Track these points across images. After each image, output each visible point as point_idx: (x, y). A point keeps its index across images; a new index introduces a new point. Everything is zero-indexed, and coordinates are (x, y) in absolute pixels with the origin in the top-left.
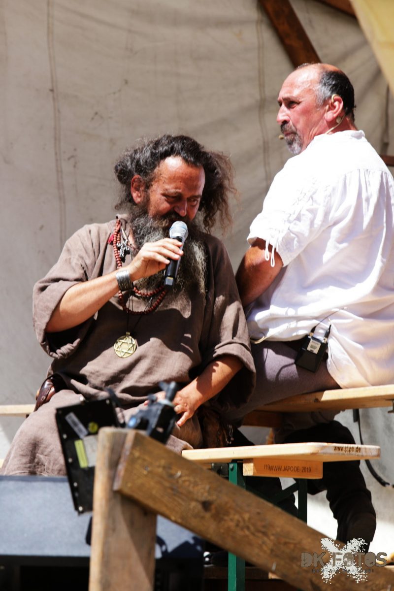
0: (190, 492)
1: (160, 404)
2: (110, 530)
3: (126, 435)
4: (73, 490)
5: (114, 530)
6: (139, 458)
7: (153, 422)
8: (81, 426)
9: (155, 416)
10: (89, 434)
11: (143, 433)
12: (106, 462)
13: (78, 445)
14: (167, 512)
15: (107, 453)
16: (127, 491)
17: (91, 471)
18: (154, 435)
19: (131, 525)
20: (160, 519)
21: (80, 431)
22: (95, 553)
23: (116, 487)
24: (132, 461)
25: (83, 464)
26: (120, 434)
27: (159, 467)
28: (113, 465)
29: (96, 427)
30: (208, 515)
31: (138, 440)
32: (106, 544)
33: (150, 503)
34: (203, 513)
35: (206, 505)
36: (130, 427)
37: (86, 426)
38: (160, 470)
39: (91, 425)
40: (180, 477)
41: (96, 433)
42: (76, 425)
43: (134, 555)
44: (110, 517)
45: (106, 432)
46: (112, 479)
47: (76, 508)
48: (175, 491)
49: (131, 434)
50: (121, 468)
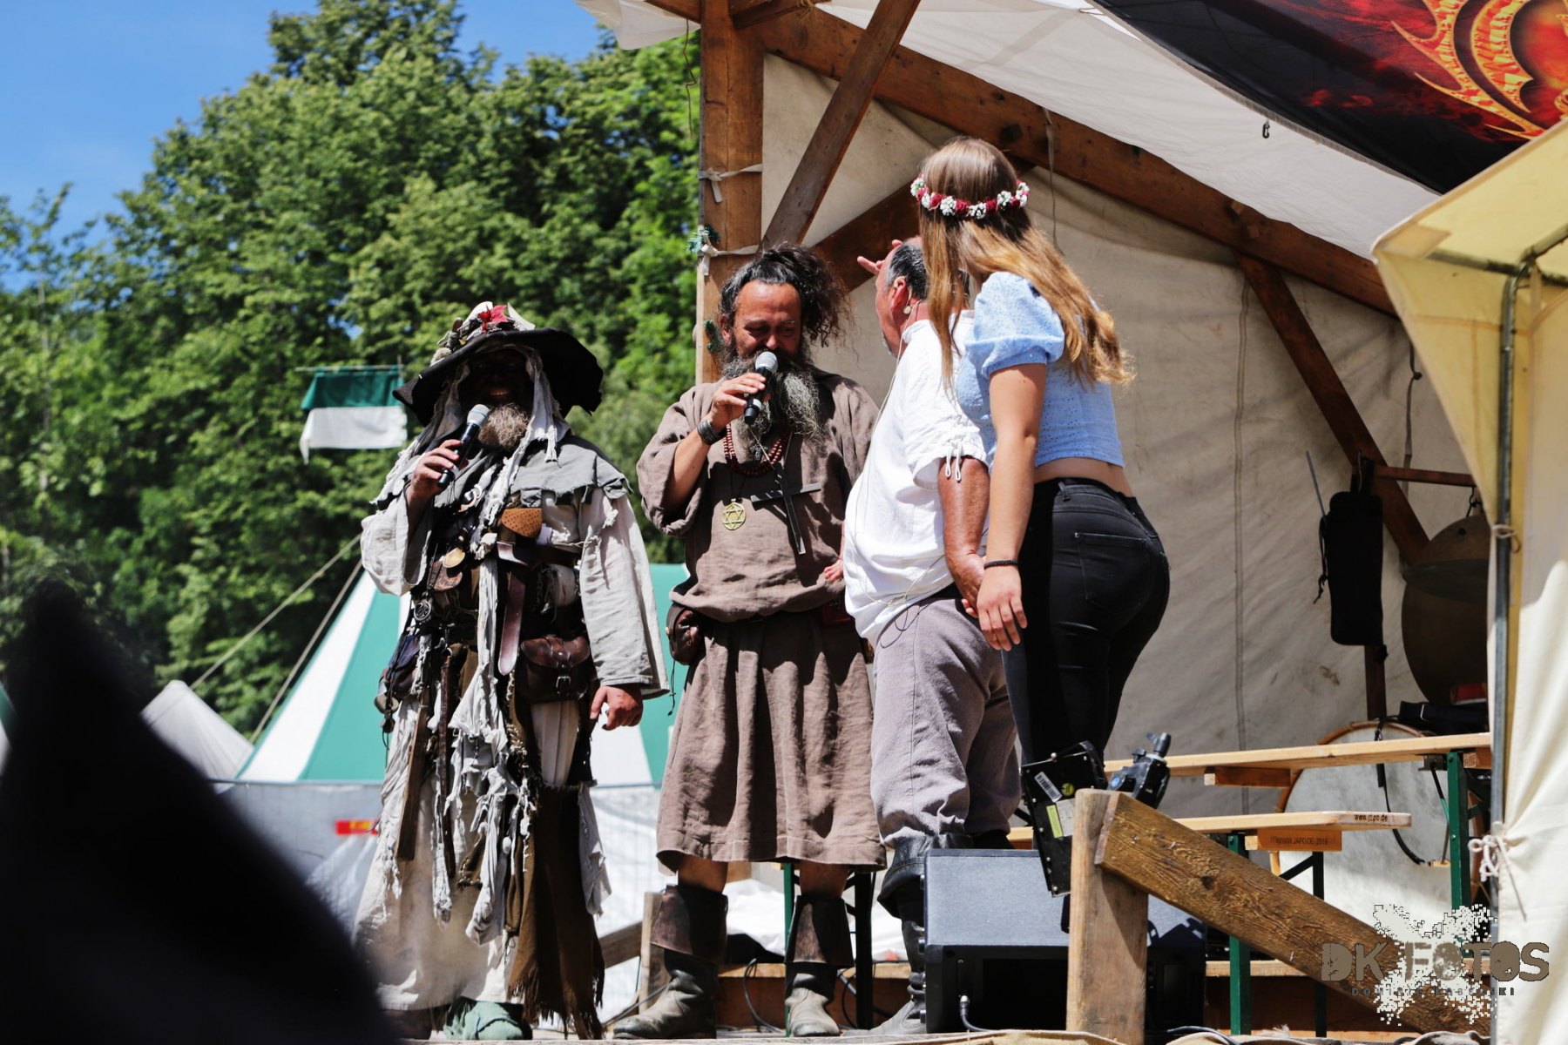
0: (1187, 866)
1: (1149, 759)
2: (1092, 913)
3: (1108, 797)
4: (1045, 865)
5: (1096, 913)
6: (1124, 825)
7: (1141, 781)
8: (1053, 788)
9: (1143, 774)
10: (1064, 798)
11: (1129, 794)
12: (1085, 829)
13: (1051, 810)
14: (1161, 891)
15: (1086, 818)
16: (1111, 865)
17: (1067, 842)
18: (1142, 797)
19: (1117, 906)
20: (1151, 898)
21: (1053, 793)
22: (1073, 942)
23: (1097, 862)
24: (1117, 829)
25: (1057, 834)
26: (1101, 796)
27: (1149, 835)
28: (1094, 833)
29: (1071, 789)
30: (1210, 894)
31: (1122, 802)
32: (1086, 929)
33: (1141, 881)
34: (1203, 892)
35: (1207, 882)
36: (1113, 789)
37: (1060, 789)
38: (1151, 839)
39: (1065, 786)
40: (1175, 847)
41: (1072, 796)
42: (1047, 786)
43: (1122, 943)
44: (1091, 896)
45: (1085, 794)
46: (1093, 851)
47: (1050, 888)
48: (1169, 866)
49: (1114, 796)
50: (1103, 837)
